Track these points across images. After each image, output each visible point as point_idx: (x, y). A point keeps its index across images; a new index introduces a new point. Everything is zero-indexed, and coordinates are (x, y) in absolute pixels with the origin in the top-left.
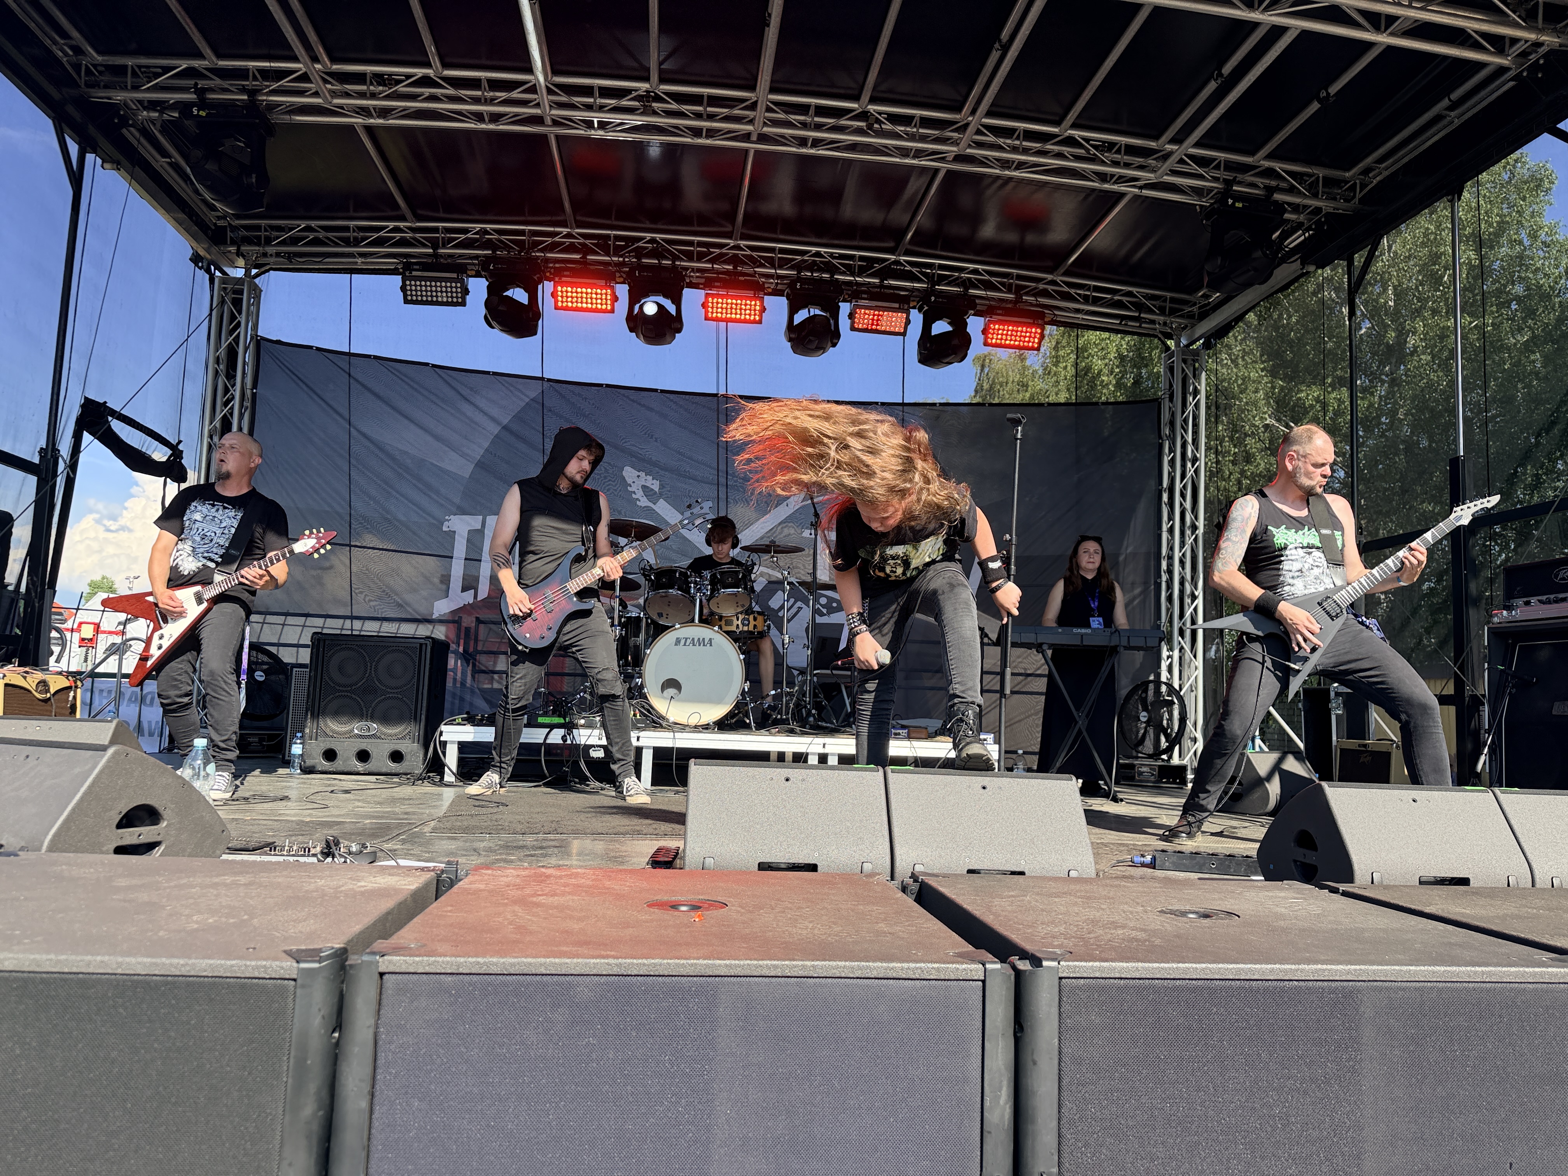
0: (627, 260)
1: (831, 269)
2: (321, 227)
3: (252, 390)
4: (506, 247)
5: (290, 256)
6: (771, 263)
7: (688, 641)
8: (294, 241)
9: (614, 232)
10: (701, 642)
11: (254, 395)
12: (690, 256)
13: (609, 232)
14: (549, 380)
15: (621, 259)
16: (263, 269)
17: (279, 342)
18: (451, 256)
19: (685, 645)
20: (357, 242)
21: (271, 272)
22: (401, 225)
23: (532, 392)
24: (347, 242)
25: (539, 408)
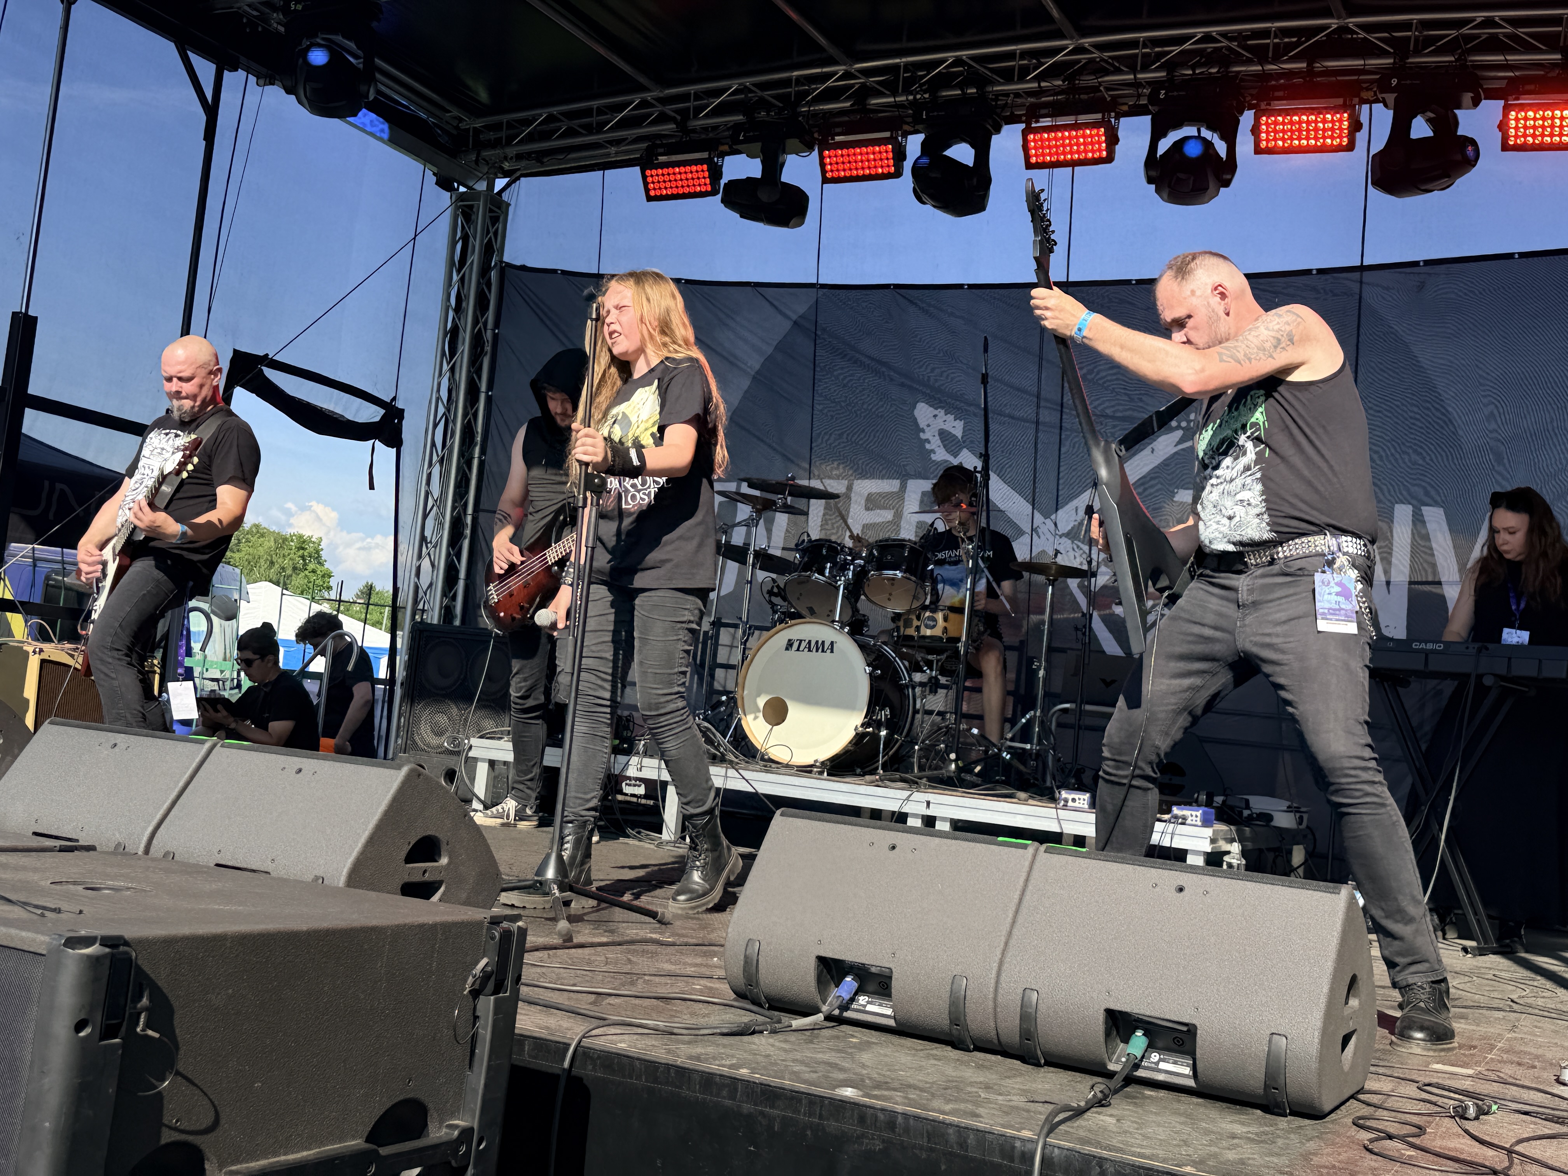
0: (918, 96)
1: (1224, 58)
2: (563, 114)
3: (493, 330)
4: (763, 103)
5: (540, 156)
6: (1131, 64)
7: (803, 644)
8: (545, 136)
9: (904, 60)
10: (820, 647)
11: (495, 337)
12: (1007, 76)
13: (898, 61)
14: (824, 286)
15: (911, 97)
16: (513, 177)
17: (523, 268)
18: (705, 129)
19: (798, 650)
20: (599, 129)
21: (522, 179)
22: (648, 96)
23: (800, 306)
24: (590, 129)
25: (810, 328)
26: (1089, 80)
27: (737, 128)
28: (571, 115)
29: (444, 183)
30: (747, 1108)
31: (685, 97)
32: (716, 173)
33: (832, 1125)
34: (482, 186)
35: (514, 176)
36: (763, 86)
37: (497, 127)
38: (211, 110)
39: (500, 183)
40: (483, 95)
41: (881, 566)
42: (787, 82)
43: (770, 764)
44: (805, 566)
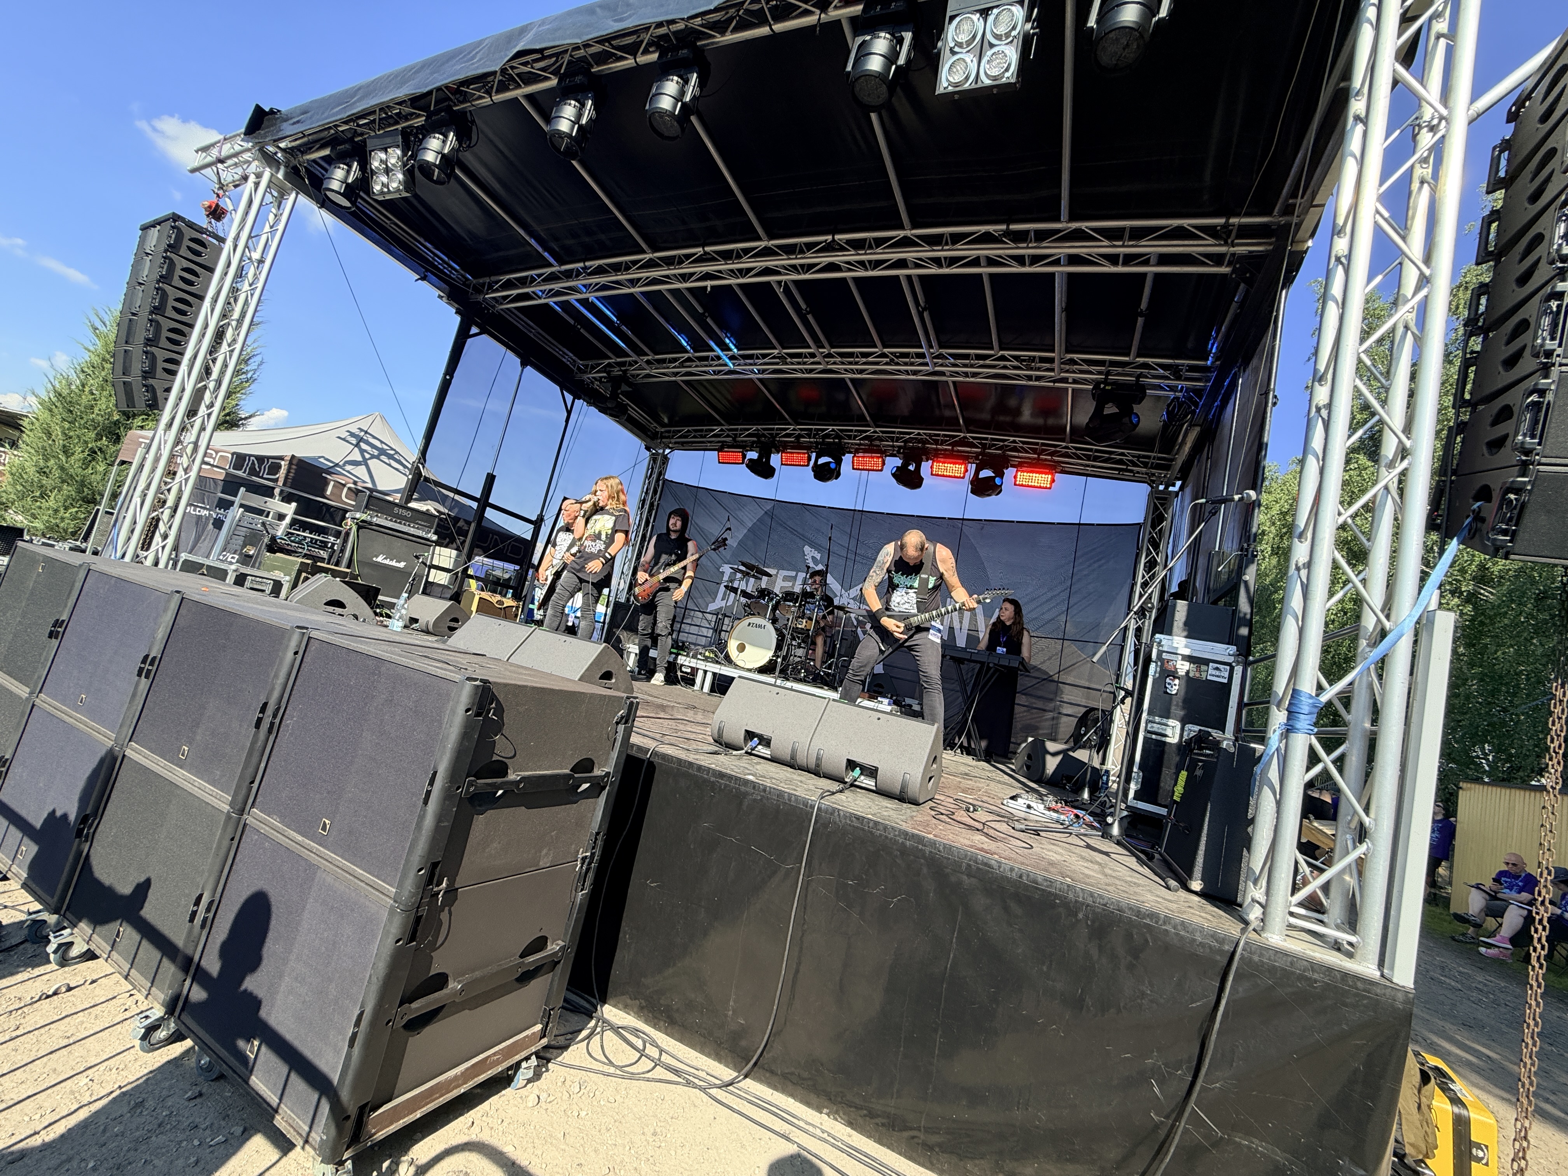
0: (817, 440)
1: (924, 442)
2: (693, 430)
4: (764, 435)
5: (683, 443)
6: (892, 439)
7: (754, 625)
8: (686, 437)
9: (815, 427)
10: (760, 626)
12: (849, 437)
13: (813, 427)
14: (777, 501)
15: (815, 440)
17: (672, 481)
18: (742, 441)
19: (752, 626)
20: (705, 437)
21: (675, 451)
22: (724, 428)
23: (768, 506)
24: (702, 437)
25: (771, 514)
26: (877, 443)
27: (753, 442)
28: (696, 431)
29: (648, 448)
30: (713, 779)
31: (736, 430)
32: (744, 456)
33: (743, 788)
34: (661, 451)
35: (672, 449)
36: (764, 429)
37: (669, 432)
38: (569, 413)
39: (667, 451)
40: (666, 420)
41: (786, 600)
42: (773, 429)
43: (736, 666)
44: (759, 597)
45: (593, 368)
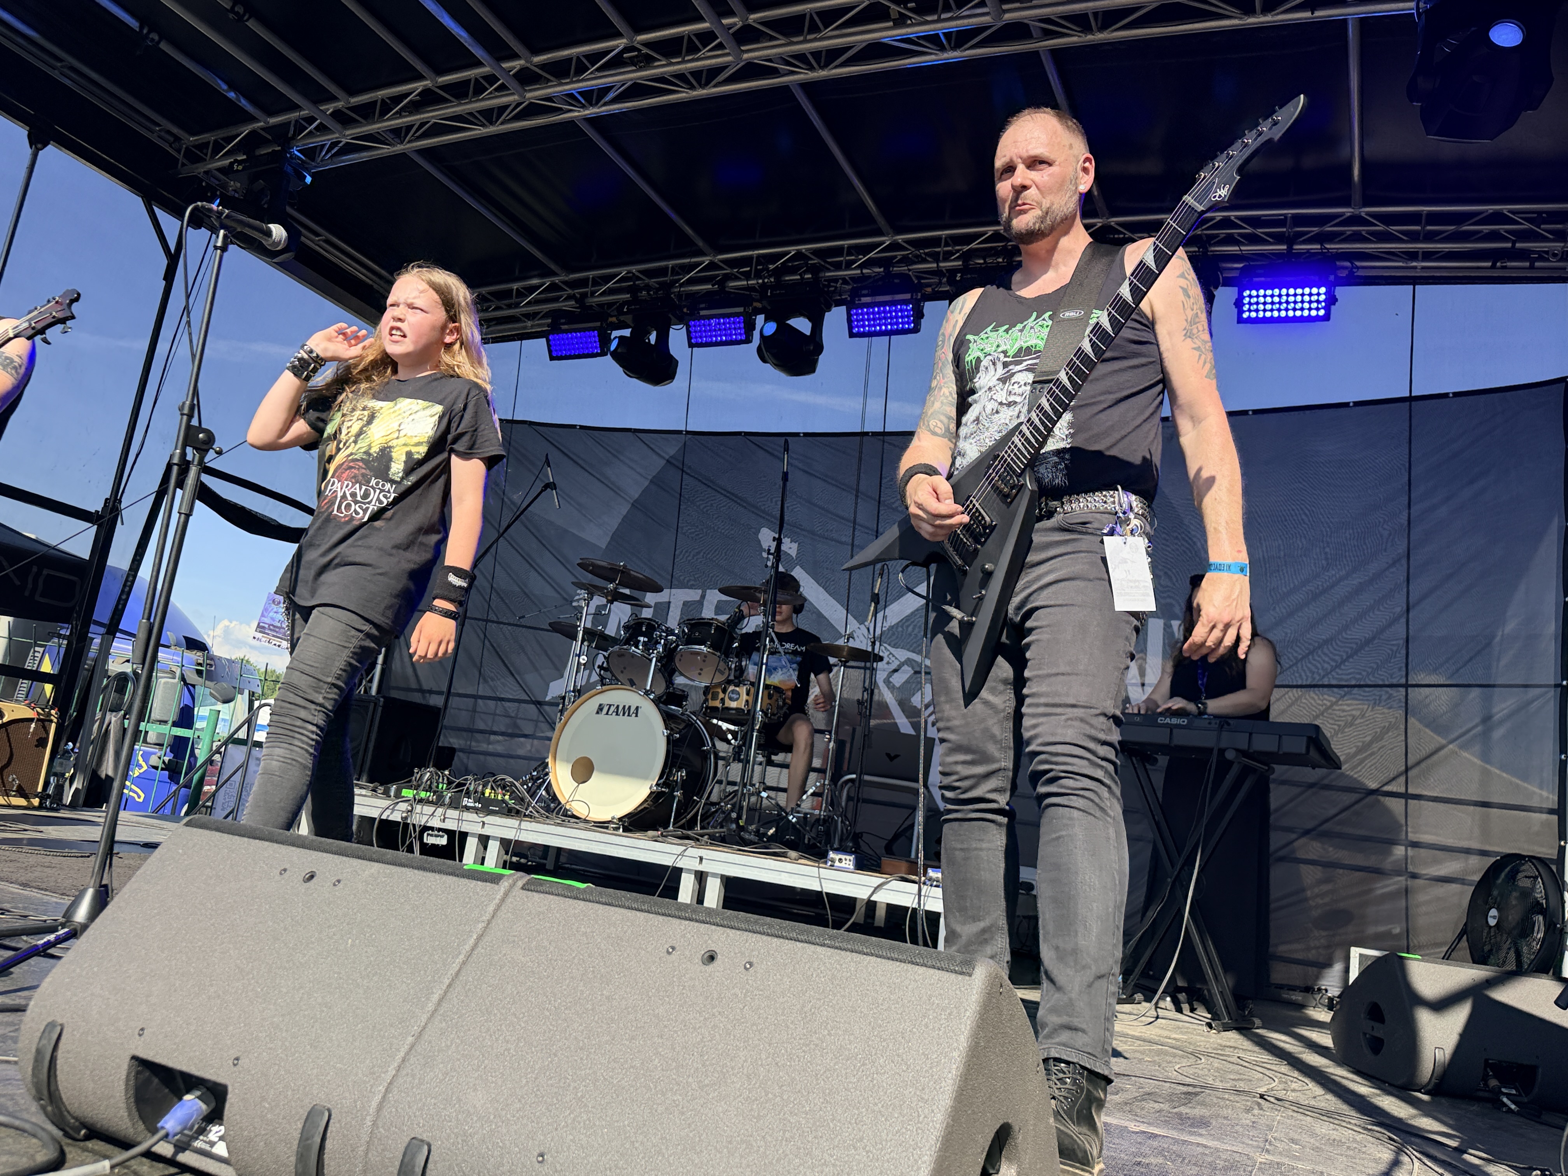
0: (766, 280)
2: (490, 293)
4: (644, 287)
7: (612, 709)
9: (756, 252)
10: (626, 711)
12: (838, 266)
13: (750, 253)
14: (691, 433)
15: (760, 281)
18: (599, 305)
19: (607, 714)
22: (556, 279)
23: (672, 449)
25: (678, 465)
26: (901, 269)
27: (624, 304)
31: (585, 281)
32: (606, 338)
36: (647, 273)
38: (173, 258)
41: (690, 641)
42: (665, 270)
43: (568, 817)
44: (627, 642)
45: (218, 147)
